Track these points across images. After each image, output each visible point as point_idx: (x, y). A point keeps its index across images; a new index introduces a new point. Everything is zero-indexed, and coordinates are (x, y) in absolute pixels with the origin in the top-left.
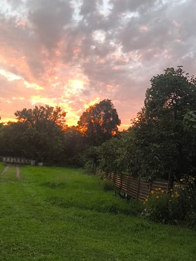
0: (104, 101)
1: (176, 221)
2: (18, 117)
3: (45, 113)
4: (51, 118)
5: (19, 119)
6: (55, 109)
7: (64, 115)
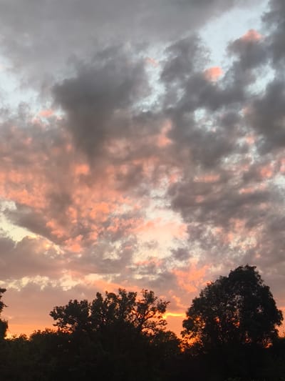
2: (58, 321)
3: (118, 306)
5: (63, 324)
6: (140, 298)
7: (162, 308)
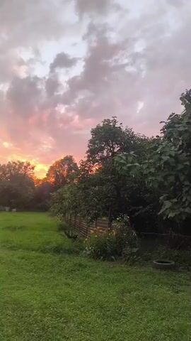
0: (67, 157)
1: (113, 257)
4: (22, 171)
6: (25, 164)
7: (33, 168)
